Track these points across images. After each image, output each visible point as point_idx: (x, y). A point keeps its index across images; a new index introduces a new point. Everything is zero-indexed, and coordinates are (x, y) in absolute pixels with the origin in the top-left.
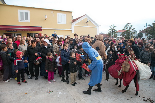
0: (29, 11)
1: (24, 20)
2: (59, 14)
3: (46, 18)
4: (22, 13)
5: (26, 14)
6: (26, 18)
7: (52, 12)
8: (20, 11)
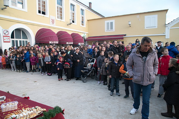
0: (114, 20)
1: (110, 30)
2: (147, 17)
3: (130, 25)
4: (108, 23)
5: (112, 23)
6: (112, 28)
7: (138, 16)
8: (106, 21)
